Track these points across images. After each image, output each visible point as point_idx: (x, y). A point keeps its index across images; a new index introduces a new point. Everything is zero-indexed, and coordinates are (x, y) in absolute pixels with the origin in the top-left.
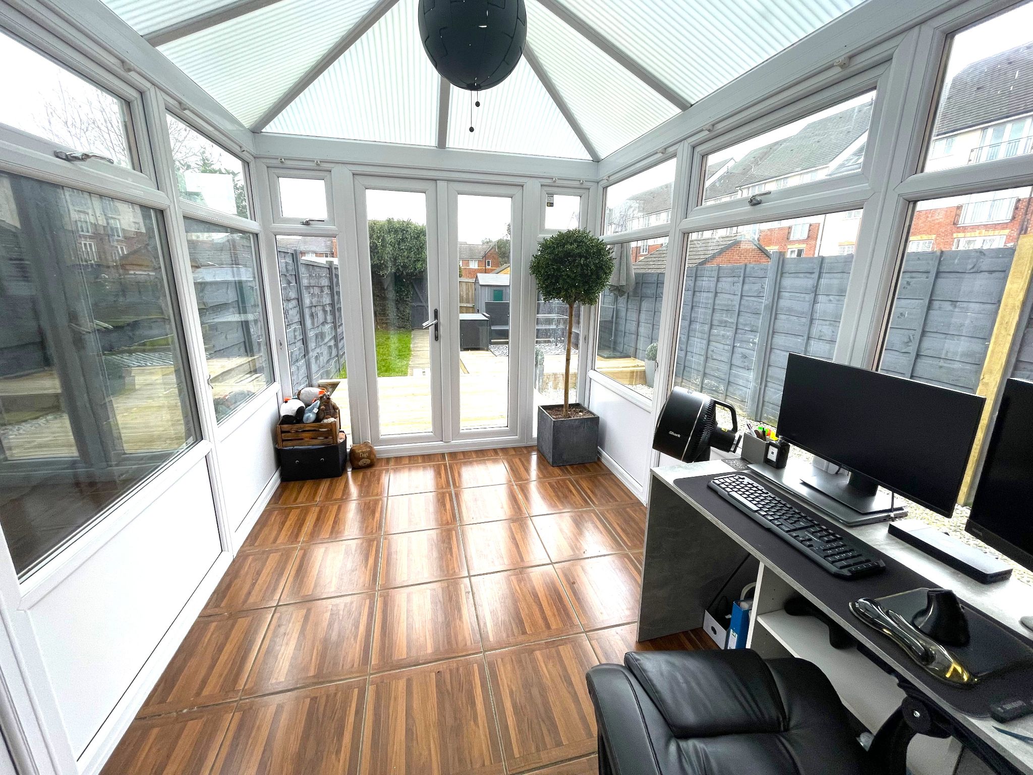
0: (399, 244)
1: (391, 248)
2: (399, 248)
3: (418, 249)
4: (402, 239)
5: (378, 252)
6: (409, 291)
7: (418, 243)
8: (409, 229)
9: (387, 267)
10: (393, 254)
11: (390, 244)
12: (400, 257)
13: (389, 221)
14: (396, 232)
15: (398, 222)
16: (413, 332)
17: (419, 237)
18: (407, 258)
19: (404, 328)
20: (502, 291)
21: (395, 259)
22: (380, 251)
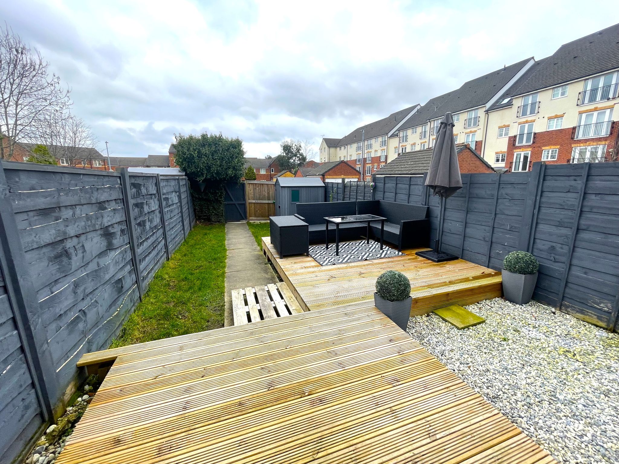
0: (213, 155)
1: (206, 159)
2: (213, 158)
3: (229, 159)
4: (215, 151)
5: (195, 162)
6: (222, 193)
7: (228, 154)
8: (220, 143)
9: (202, 174)
10: (207, 164)
11: (204, 155)
12: (214, 166)
13: (204, 136)
14: (210, 145)
15: (212, 137)
16: (226, 225)
17: (229, 149)
18: (220, 166)
19: (219, 222)
20: (298, 191)
21: (210, 167)
22: (196, 161)
